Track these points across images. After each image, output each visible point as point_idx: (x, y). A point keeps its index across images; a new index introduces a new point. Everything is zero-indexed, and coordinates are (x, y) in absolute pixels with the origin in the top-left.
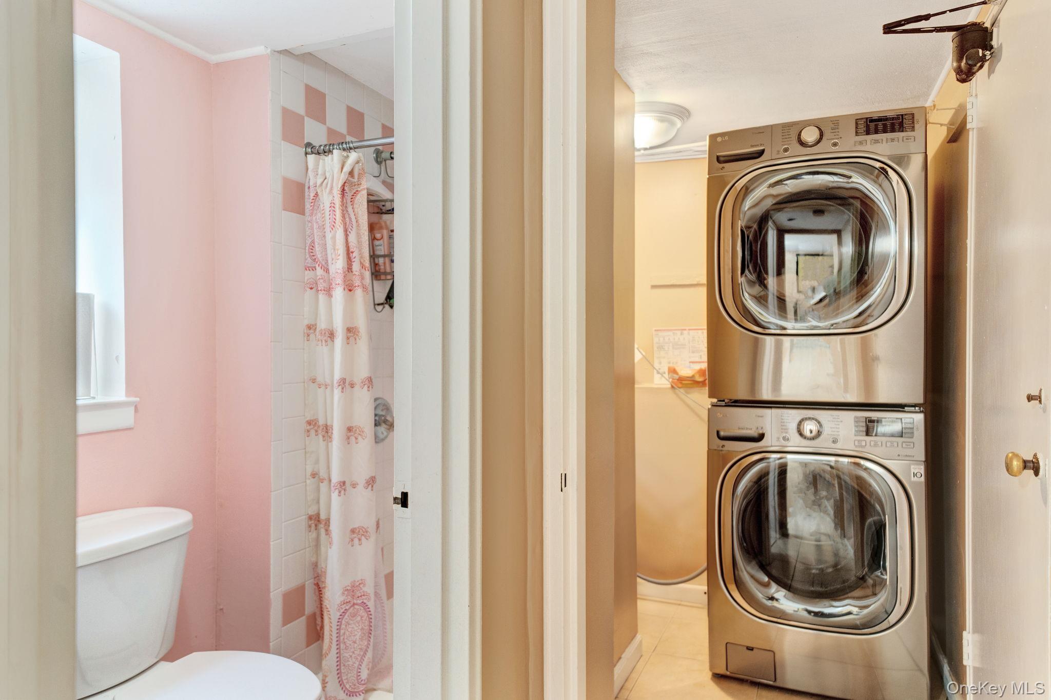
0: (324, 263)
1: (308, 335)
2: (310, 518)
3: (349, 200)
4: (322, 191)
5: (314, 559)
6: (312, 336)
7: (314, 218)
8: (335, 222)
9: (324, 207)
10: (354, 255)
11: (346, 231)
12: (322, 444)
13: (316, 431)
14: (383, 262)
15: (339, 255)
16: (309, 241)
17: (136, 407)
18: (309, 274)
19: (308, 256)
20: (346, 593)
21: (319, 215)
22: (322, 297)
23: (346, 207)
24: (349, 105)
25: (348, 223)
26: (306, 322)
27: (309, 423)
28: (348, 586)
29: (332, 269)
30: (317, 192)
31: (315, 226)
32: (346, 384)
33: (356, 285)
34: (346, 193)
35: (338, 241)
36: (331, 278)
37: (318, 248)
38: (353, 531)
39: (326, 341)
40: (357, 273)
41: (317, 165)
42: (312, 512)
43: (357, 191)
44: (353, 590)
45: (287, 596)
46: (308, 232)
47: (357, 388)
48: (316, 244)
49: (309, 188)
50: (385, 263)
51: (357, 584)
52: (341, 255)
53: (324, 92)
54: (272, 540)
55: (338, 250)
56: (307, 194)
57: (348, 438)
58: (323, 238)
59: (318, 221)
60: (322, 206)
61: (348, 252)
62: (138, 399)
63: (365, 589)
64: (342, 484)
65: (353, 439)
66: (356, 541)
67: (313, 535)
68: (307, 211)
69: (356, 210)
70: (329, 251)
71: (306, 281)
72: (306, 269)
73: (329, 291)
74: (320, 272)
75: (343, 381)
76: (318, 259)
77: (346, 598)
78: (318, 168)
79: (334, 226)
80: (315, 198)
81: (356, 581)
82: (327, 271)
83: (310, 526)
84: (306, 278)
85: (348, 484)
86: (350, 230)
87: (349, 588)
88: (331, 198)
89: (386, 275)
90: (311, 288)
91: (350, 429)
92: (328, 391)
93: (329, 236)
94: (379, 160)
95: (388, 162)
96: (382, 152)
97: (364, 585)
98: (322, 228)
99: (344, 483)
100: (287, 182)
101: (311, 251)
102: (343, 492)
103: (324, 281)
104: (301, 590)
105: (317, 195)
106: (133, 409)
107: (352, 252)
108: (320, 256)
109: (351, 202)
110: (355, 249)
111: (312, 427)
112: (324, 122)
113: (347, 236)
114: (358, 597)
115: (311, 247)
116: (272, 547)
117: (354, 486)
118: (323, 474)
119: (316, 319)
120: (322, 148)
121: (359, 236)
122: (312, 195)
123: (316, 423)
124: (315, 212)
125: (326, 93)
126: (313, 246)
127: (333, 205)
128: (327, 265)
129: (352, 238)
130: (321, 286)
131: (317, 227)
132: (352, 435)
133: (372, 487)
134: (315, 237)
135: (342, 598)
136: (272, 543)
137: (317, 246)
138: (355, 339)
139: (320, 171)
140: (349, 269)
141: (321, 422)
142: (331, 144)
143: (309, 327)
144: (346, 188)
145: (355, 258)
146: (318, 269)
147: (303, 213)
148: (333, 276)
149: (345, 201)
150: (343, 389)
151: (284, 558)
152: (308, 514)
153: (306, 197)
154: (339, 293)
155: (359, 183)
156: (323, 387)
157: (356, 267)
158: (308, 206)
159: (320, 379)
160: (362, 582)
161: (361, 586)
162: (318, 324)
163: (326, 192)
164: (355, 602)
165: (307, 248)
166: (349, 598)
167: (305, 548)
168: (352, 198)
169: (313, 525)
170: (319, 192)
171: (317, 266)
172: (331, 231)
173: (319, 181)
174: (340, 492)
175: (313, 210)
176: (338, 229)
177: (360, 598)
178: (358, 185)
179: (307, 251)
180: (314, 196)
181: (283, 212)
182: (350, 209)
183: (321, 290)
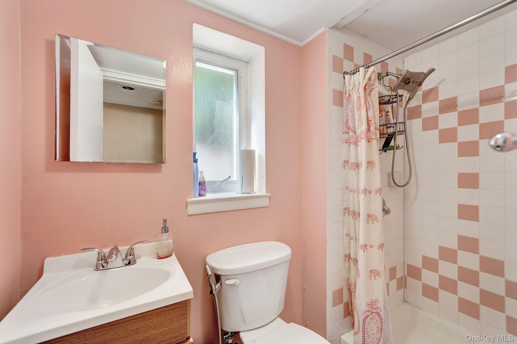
0: (353, 129)
1: (345, 166)
2: (346, 256)
3: (368, 94)
4: (353, 92)
5: (347, 277)
6: (347, 166)
7: (348, 107)
8: (360, 107)
9: (354, 100)
10: (372, 122)
11: (367, 109)
12: (352, 221)
13: (349, 213)
14: (382, 128)
15: (363, 123)
16: (345, 119)
17: (270, 198)
18: (345, 136)
19: (345, 127)
20: (368, 306)
21: (351, 105)
22: (352, 146)
23: (367, 97)
24: (365, 52)
25: (368, 106)
26: (344, 159)
27: (345, 209)
28: (369, 302)
29: (358, 131)
30: (350, 94)
31: (349, 111)
32: (367, 192)
33: (373, 138)
34: (367, 90)
35: (362, 115)
36: (357, 136)
37: (350, 122)
38: (371, 271)
39: (354, 169)
40: (373, 132)
41: (350, 79)
42: (347, 252)
43: (372, 89)
44: (372, 304)
45: (334, 293)
46: (345, 115)
47: (373, 194)
48: (349, 119)
49: (346, 93)
50: (383, 129)
51: (374, 301)
52: (365, 122)
53: (352, 46)
54: (327, 265)
55: (362, 120)
56: (344, 96)
57: (368, 220)
58: (353, 117)
59: (350, 108)
60: (352, 100)
61: (368, 121)
62: (270, 194)
63: (378, 305)
64: (365, 246)
65: (370, 221)
66: (373, 277)
67: (347, 264)
68: (344, 105)
69: (372, 99)
70: (357, 122)
71: (343, 139)
72: (344, 133)
73: (356, 143)
74: (351, 133)
75: (366, 190)
76: (351, 128)
77: (368, 309)
78: (351, 82)
79: (359, 108)
80: (349, 97)
81: (373, 299)
82: (355, 133)
83: (345, 260)
84: (344, 138)
85: (368, 246)
86: (369, 109)
87: (369, 303)
88: (358, 94)
89: (384, 135)
90: (346, 143)
91: (369, 216)
92: (355, 194)
93: (356, 114)
94: (380, 78)
95: (384, 78)
96: (382, 74)
97: (378, 303)
98: (353, 111)
99: (366, 245)
100: (335, 91)
101: (346, 124)
102: (366, 250)
103: (354, 138)
104: (341, 290)
105: (350, 95)
106: (268, 198)
107: (370, 121)
108: (352, 125)
109: (369, 95)
110: (372, 119)
111: (346, 211)
112: (353, 61)
113: (367, 112)
114: (374, 309)
115: (346, 122)
116: (327, 268)
117: (372, 247)
118: (352, 235)
119: (349, 158)
120: (352, 72)
121: (374, 112)
122: (347, 95)
123: (348, 209)
124: (349, 104)
125: (354, 47)
126: (347, 122)
127: (359, 97)
128: (355, 130)
129: (370, 113)
130: (352, 141)
131: (350, 111)
132: (370, 219)
133: (382, 249)
134: (349, 116)
135: (366, 308)
136: (327, 267)
137: (349, 121)
138: (372, 167)
139: (352, 82)
140: (369, 130)
141: (352, 209)
142: (357, 68)
143: (345, 162)
144: (367, 87)
145: (372, 123)
146: (350, 132)
147: (342, 106)
148: (359, 134)
149: (366, 94)
150: (365, 194)
151: (333, 275)
152: (344, 254)
153: (344, 98)
154: (363, 143)
155: (374, 84)
156: (353, 192)
157: (372, 128)
158: (345, 102)
159: (351, 188)
160: (376, 301)
161: (376, 302)
162: (349, 161)
163: (355, 93)
164: (373, 311)
165: (344, 123)
166: (370, 309)
167: (343, 270)
168: (369, 93)
169: (347, 260)
170: (351, 93)
171: (350, 131)
172: (358, 112)
173: (351, 88)
174: (364, 250)
175: (347, 103)
176: (362, 109)
177: (376, 309)
178: (373, 85)
179: (344, 125)
180: (348, 96)
181: (333, 106)
182: (368, 98)
183: (352, 143)
